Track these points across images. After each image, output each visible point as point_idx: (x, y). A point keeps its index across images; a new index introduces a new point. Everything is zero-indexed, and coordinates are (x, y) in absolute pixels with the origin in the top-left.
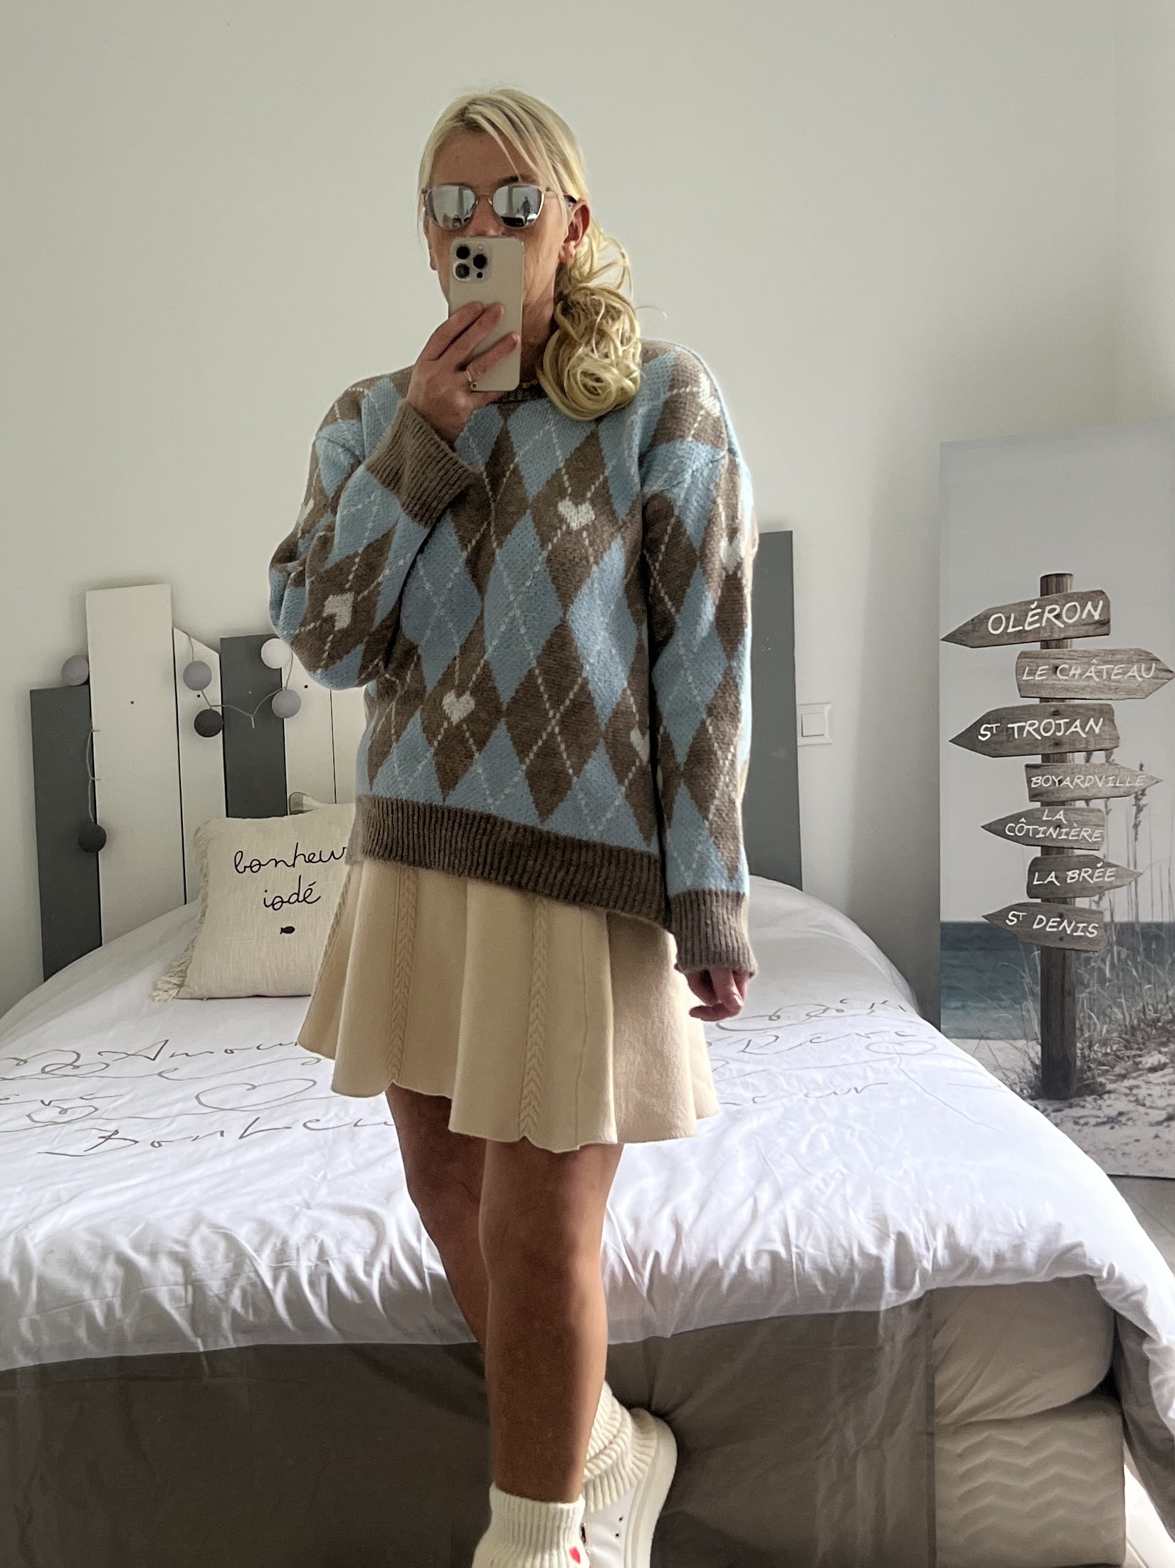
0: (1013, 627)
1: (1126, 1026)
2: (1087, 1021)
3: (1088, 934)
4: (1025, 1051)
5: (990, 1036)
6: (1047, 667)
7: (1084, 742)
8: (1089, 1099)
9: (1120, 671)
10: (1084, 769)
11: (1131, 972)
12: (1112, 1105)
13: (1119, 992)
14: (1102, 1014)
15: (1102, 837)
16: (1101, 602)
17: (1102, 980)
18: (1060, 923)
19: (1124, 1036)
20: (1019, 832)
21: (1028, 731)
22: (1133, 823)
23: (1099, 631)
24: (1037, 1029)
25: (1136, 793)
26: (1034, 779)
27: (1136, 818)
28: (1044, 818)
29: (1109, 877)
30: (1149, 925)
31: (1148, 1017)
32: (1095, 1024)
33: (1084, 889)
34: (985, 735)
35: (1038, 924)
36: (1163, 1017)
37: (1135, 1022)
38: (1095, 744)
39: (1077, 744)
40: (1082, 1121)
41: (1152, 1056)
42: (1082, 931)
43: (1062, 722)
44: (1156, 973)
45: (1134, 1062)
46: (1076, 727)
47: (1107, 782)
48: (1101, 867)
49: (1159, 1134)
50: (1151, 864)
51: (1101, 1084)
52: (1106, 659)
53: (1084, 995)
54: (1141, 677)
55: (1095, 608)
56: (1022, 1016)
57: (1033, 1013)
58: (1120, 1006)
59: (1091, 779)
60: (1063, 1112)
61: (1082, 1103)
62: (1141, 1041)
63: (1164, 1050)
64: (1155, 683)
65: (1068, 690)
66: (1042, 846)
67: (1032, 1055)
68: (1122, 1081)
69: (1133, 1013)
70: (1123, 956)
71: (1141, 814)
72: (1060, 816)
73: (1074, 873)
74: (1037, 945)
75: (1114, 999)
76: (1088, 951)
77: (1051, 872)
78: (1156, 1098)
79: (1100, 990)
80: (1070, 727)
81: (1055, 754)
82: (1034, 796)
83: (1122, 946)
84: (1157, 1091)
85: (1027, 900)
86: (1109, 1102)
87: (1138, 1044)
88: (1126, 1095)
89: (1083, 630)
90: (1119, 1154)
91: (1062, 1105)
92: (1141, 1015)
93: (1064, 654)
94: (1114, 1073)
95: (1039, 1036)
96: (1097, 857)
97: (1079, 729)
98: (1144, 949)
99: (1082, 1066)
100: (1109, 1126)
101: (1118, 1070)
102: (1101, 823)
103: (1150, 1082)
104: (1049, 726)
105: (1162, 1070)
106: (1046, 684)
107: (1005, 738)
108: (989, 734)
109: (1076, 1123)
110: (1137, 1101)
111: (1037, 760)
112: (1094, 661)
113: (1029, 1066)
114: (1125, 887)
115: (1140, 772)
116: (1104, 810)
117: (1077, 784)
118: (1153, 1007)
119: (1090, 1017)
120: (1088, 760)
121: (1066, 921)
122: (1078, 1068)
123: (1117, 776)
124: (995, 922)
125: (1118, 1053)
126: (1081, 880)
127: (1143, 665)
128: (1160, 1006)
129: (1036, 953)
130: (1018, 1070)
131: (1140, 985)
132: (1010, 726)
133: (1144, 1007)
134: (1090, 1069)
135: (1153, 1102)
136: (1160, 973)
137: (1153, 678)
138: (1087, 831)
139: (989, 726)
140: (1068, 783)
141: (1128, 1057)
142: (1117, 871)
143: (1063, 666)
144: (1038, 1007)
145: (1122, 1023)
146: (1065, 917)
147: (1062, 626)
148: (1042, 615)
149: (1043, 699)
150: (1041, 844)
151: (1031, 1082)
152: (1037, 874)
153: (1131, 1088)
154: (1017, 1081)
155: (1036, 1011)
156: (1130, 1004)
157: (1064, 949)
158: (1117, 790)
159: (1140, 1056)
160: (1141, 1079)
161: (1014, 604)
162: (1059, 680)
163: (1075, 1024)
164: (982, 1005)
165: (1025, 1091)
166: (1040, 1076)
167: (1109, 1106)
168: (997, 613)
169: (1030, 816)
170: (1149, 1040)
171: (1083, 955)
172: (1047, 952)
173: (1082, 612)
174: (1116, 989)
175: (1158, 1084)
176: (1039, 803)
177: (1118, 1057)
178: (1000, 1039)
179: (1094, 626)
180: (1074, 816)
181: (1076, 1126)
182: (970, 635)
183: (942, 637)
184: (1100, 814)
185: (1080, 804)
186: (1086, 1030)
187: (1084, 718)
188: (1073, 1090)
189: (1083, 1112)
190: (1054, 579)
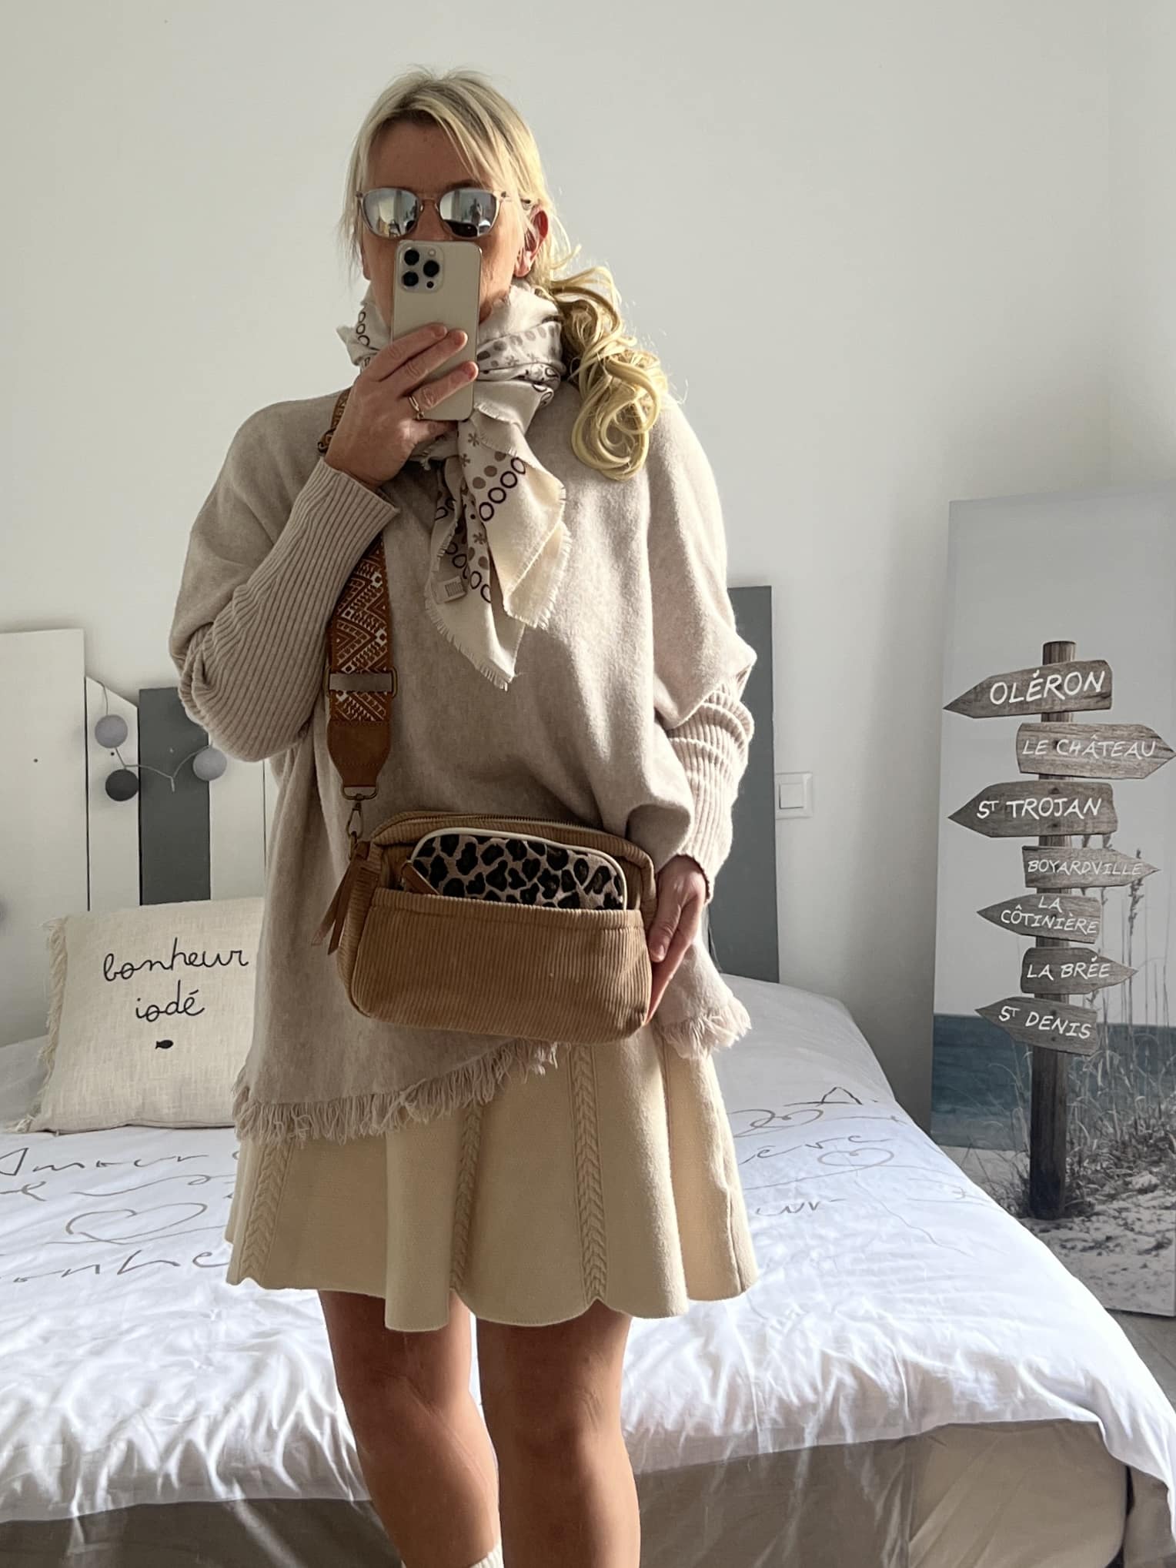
0: (1015, 697)
1: (1117, 1142)
2: (1078, 1133)
3: (1080, 1035)
4: (1014, 1164)
5: (979, 1145)
6: (1047, 741)
7: (1082, 824)
8: (1078, 1220)
9: (1120, 748)
10: (1081, 854)
11: (1124, 1080)
12: (1102, 1228)
13: (1111, 1102)
14: (1094, 1127)
15: (1097, 929)
16: (1103, 674)
17: (1094, 1089)
18: (1053, 1021)
19: (1114, 1152)
20: (1015, 920)
21: (1027, 810)
22: (1128, 914)
23: (1100, 704)
24: (1027, 1140)
25: (1133, 882)
26: (1031, 863)
27: (1131, 910)
28: (1040, 906)
29: (1103, 973)
30: (1142, 1029)
31: (1139, 1133)
32: (1085, 1138)
33: (1078, 984)
34: (984, 812)
35: (1031, 1021)
36: (1155, 1134)
37: (1127, 1138)
38: (1094, 827)
39: (1076, 826)
40: (1069, 1245)
41: (1142, 1176)
42: (1074, 1032)
43: (1060, 801)
44: (1149, 1083)
45: (1125, 1181)
46: (1074, 808)
47: (1103, 869)
48: (1096, 962)
49: (1148, 1264)
50: (1146, 962)
51: (1090, 1205)
52: (1106, 735)
53: (1075, 1104)
54: (1141, 755)
55: (1097, 679)
56: (1012, 1124)
57: (1023, 1121)
58: (1111, 1119)
59: (1087, 866)
60: (1049, 1233)
61: (1070, 1225)
62: (1132, 1159)
63: (1155, 1170)
64: (1157, 763)
65: (1066, 767)
66: (1037, 936)
67: (1021, 1168)
68: (1111, 1201)
69: (1124, 1128)
70: (1116, 1062)
71: (1138, 906)
72: (1056, 904)
73: (1068, 967)
74: (1029, 1045)
75: (1106, 1110)
76: (1080, 1055)
77: (1046, 965)
78: (1144, 1223)
79: (1093, 1100)
80: (1068, 808)
81: (1052, 835)
82: (1030, 881)
83: (1115, 1051)
84: (1146, 1215)
85: (1020, 994)
86: (1097, 1225)
87: (1129, 1162)
88: (1115, 1218)
89: (1085, 702)
90: (1106, 1285)
91: (1049, 1226)
92: (1132, 1130)
93: (1064, 728)
94: (1103, 1193)
95: (1028, 1148)
96: (1092, 951)
97: (1077, 810)
98: (1137, 1056)
99: (1071, 1185)
100: (1095, 1252)
101: (1107, 1189)
102: (1096, 914)
103: (1139, 1206)
104: (1047, 806)
105: (1152, 1191)
106: (1047, 760)
107: (1003, 817)
108: (988, 812)
109: (1064, 1247)
110: (1127, 1226)
111: (1034, 842)
112: (1094, 737)
113: (1017, 1181)
114: (1119, 985)
115: (1138, 860)
116: (1099, 899)
117: (1073, 870)
118: (1145, 1122)
119: (1081, 1129)
120: (1085, 845)
121: (1058, 1019)
122: (1067, 1185)
123: (1114, 863)
124: (988, 1017)
125: (1108, 1171)
126: (1075, 975)
127: (1144, 743)
128: (1153, 1121)
129: (1028, 1053)
130: (1007, 1184)
131: (1132, 1096)
132: (1008, 803)
133: (1136, 1123)
134: (1079, 1187)
135: (1142, 1227)
136: (1154, 1084)
137: (1151, 757)
138: (1082, 922)
139: (988, 803)
140: (1066, 869)
141: (1118, 1176)
142: (1112, 967)
143: (1063, 740)
144: (1029, 1115)
145: (1113, 1138)
146: (1058, 1015)
147: (1063, 698)
148: (1043, 685)
149: (1042, 775)
150: (1036, 934)
151: (1019, 1198)
152: (1031, 967)
153: (1120, 1210)
154: (1004, 1196)
155: (1026, 1120)
156: (1121, 1117)
157: (1057, 1051)
158: (1113, 878)
159: (1131, 1175)
160: (1130, 1200)
161: (1016, 673)
162: (1060, 756)
163: (1065, 1136)
165: (1012, 1208)
166: (1028, 1191)
167: (1097, 1229)
168: (999, 681)
169: (1026, 903)
170: (1140, 1157)
171: (1076, 1058)
172: (1038, 1052)
173: (1084, 682)
175: (1148, 1208)
176: (1035, 890)
177: (1107, 1174)
179: (1096, 699)
180: (1070, 905)
181: (1063, 1250)
182: (972, 704)
183: (945, 705)
184: (1095, 904)
185: (1076, 892)
186: (1076, 1144)
187: (1082, 797)
188: (1062, 1208)
189: (1070, 1234)
190: (1057, 646)
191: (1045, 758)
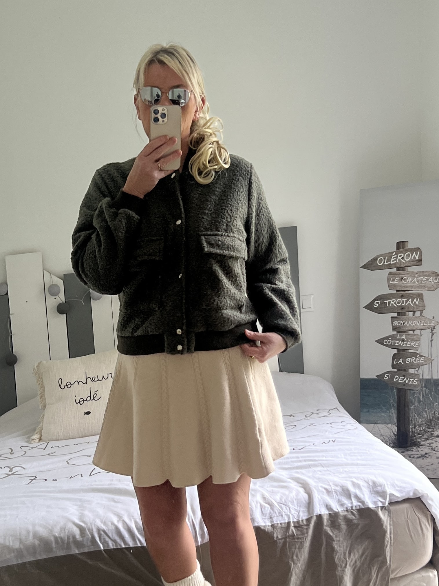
0: (387, 262)
1: (428, 419)
2: (414, 417)
3: (414, 383)
4: (391, 429)
5: (378, 424)
6: (398, 278)
7: (412, 308)
8: (414, 448)
9: (426, 279)
10: (412, 318)
12: (423, 450)
14: (419, 415)
16: (419, 252)
17: (419, 401)
18: (404, 379)
19: (427, 423)
20: (389, 343)
21: (392, 303)
22: (430, 340)
24: (395, 420)
25: (432, 328)
26: (394, 322)
27: (431, 338)
28: (398, 338)
29: (422, 361)
31: (436, 416)
32: (417, 418)
33: (412, 365)
34: (376, 305)
35: (396, 379)
37: (431, 418)
38: (417, 308)
39: (410, 308)
40: (412, 456)
41: (437, 431)
42: (412, 382)
43: (404, 300)
45: (431, 433)
46: (409, 302)
47: (421, 323)
48: (419, 357)
50: (437, 356)
51: (419, 442)
52: (420, 275)
53: (412, 407)
54: (434, 282)
55: (417, 255)
57: (394, 413)
58: (426, 412)
59: (415, 322)
60: (405, 453)
61: (412, 449)
65: (406, 287)
67: (394, 430)
68: (427, 441)
69: (431, 415)
70: (427, 392)
71: (434, 336)
72: (404, 337)
73: (409, 359)
74: (395, 387)
75: (424, 409)
76: (414, 390)
77: (400, 359)
79: (418, 405)
80: (407, 302)
81: (402, 312)
82: (394, 329)
85: (391, 370)
86: (422, 449)
87: (433, 426)
88: (428, 446)
89: (412, 263)
90: (425, 470)
91: (405, 450)
92: (433, 415)
93: (405, 273)
94: (424, 438)
95: (396, 423)
96: (417, 353)
98: (435, 390)
99: (412, 436)
100: (421, 458)
101: (425, 436)
102: (418, 339)
103: (437, 442)
104: (399, 302)
107: (383, 306)
108: (378, 305)
109: (410, 457)
110: (432, 449)
111: (395, 315)
112: (416, 276)
113: (392, 435)
114: (427, 365)
115: (433, 320)
116: (419, 334)
117: (410, 324)
119: (415, 415)
120: (414, 315)
121: (406, 378)
122: (410, 436)
123: (424, 321)
124: (380, 378)
126: (411, 362)
127: (434, 277)
130: (389, 436)
131: (433, 404)
132: (385, 301)
133: (434, 412)
134: (415, 436)
135: (438, 449)
137: (437, 282)
138: (413, 343)
139: (377, 301)
140: (407, 324)
141: (429, 432)
142: (425, 358)
143: (404, 278)
144: (396, 412)
145: (426, 418)
146: (406, 376)
147: (404, 262)
148: (397, 257)
149: (398, 291)
150: (396, 348)
151: (393, 441)
152: (395, 360)
153: (430, 444)
154: (388, 440)
155: (395, 413)
156: (429, 411)
157: (405, 389)
158: (424, 327)
159: (433, 431)
160: (433, 440)
161: (387, 253)
162: (403, 283)
163: (409, 419)
164: (375, 411)
165: (391, 445)
166: (397, 438)
167: (421, 451)
168: (380, 257)
169: (393, 337)
170: (436, 425)
172: (399, 390)
173: (412, 256)
174: (424, 405)
176: (396, 332)
177: (425, 431)
178: (382, 424)
179: (416, 262)
180: (408, 337)
181: (410, 458)
182: (371, 265)
183: (360, 267)
184: (418, 336)
185: (411, 332)
186: (413, 421)
187: (412, 298)
188: (409, 444)
189: (412, 453)
190: (401, 243)
191: (398, 284)
